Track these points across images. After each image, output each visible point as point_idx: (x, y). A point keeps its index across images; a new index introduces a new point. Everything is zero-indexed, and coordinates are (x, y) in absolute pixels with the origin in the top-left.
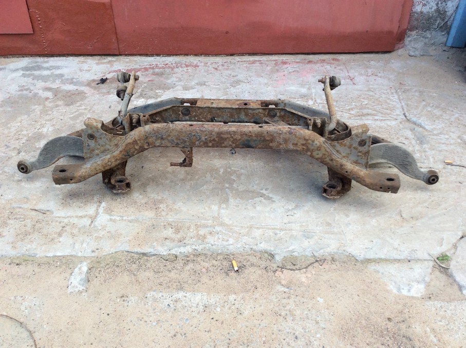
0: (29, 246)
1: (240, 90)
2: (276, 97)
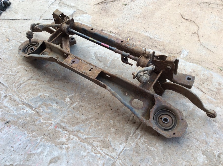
0: (205, 73)
1: (13, 156)
2: (4, 128)
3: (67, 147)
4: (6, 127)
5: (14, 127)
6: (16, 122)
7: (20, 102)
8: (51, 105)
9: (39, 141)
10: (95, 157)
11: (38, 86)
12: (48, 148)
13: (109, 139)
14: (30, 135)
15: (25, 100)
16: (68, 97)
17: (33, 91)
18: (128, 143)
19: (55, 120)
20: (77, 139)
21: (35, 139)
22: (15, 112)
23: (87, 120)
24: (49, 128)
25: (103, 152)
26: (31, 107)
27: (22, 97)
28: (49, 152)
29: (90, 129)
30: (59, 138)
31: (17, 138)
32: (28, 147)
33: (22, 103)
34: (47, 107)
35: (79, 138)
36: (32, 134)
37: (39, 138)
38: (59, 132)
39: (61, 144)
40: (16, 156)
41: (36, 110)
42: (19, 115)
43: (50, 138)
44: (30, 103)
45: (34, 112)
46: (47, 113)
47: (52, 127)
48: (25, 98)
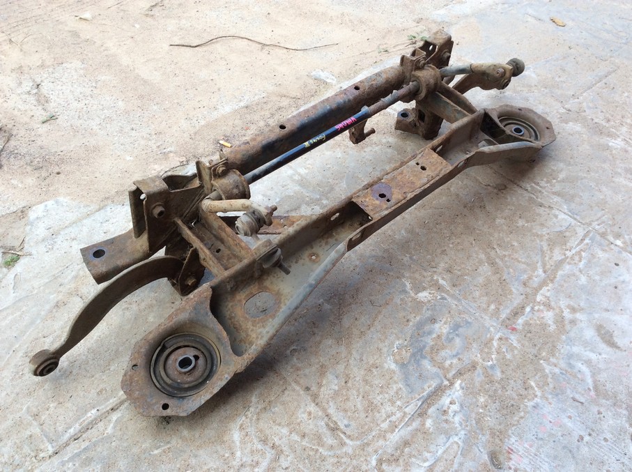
1: (609, 436)
3: (568, 310)
4: (511, 464)
5: (513, 440)
6: (493, 434)
7: (415, 425)
8: (439, 337)
9: (557, 370)
10: (589, 261)
11: (355, 369)
12: (575, 349)
13: (544, 233)
14: (539, 393)
15: (407, 410)
16: (413, 295)
17: (371, 386)
18: (552, 206)
19: (492, 329)
20: (545, 289)
21: (549, 380)
22: (456, 439)
23: (493, 264)
24: (515, 345)
25: (576, 247)
26: (438, 392)
27: (393, 418)
28: (585, 347)
29: (519, 262)
30: (544, 326)
31: (549, 426)
32: (577, 397)
33: (420, 419)
34: (444, 347)
35: (543, 283)
36: (536, 389)
37: (548, 369)
38: (527, 324)
39: (562, 321)
40: (606, 427)
41: (450, 375)
42: (467, 426)
43: (546, 343)
44: (425, 394)
45: (458, 384)
46: (467, 348)
47: (512, 337)
48: (400, 408)
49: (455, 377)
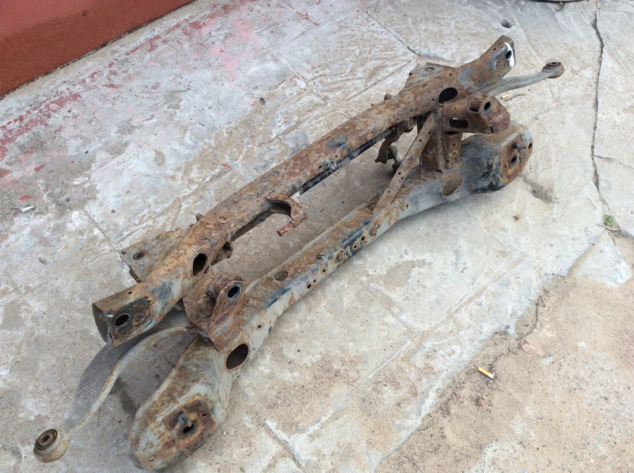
1: (193, 109)
2: (253, 97)
3: (177, 178)
4: (254, 100)
5: (249, 110)
6: (260, 112)
7: (304, 118)
9: (206, 140)
10: (136, 214)
12: (187, 152)
14: (224, 130)
15: (308, 124)
19: (240, 166)
20: (186, 194)
21: (214, 136)
22: (282, 110)
24: (228, 156)
25: (140, 228)
26: (285, 133)
27: (316, 121)
28: (179, 153)
30: (201, 168)
31: (226, 114)
32: (201, 126)
33: (300, 120)
34: (277, 155)
35: (185, 198)
36: (224, 132)
37: (212, 142)
38: (212, 169)
39: (186, 170)
40: (191, 112)
41: (277, 140)
42: (274, 116)
43: (207, 156)
44: (295, 131)
45: (274, 135)
46: (261, 155)
47: (228, 160)
48: (312, 125)
49: (273, 140)
